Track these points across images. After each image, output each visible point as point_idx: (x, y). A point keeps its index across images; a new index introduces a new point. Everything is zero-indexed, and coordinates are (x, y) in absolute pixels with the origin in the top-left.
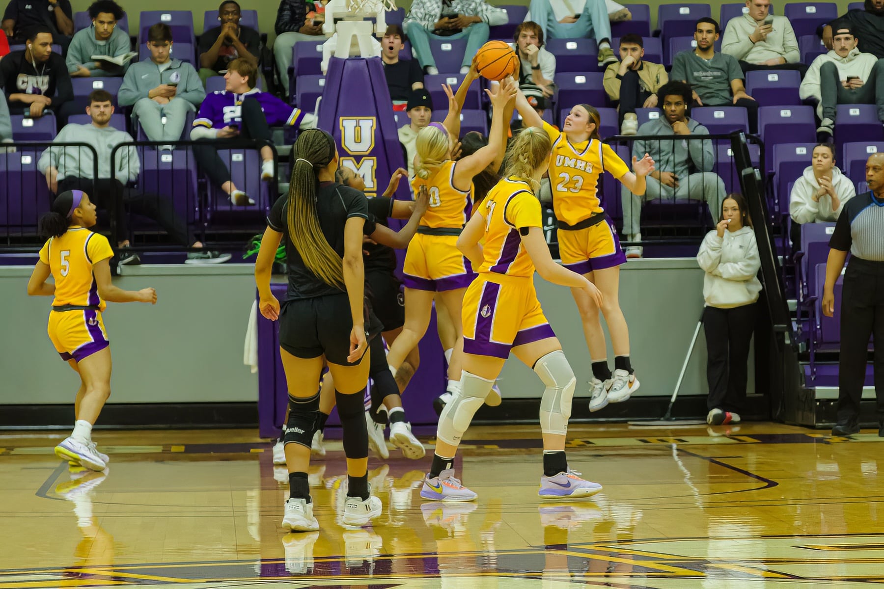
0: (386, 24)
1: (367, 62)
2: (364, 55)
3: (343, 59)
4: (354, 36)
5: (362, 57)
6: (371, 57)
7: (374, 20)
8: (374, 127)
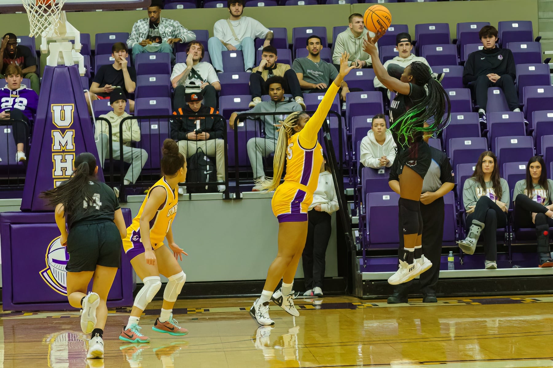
0: (81, 44)
1: (68, 68)
2: (68, 64)
3: (53, 67)
4: (61, 52)
5: (66, 65)
6: (71, 65)
7: (73, 42)
8: (73, 111)
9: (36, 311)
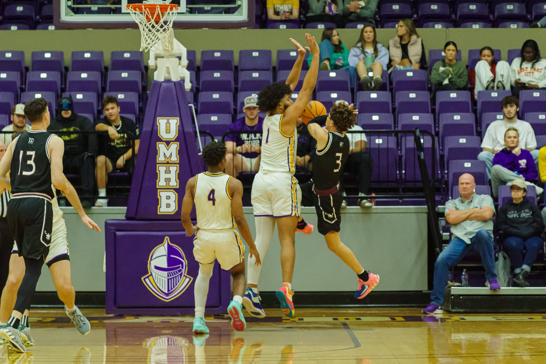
0: (187, 60)
1: (175, 83)
3: (160, 82)
4: (168, 68)
5: (172, 80)
6: (177, 81)
8: (178, 124)
9: (137, 316)
